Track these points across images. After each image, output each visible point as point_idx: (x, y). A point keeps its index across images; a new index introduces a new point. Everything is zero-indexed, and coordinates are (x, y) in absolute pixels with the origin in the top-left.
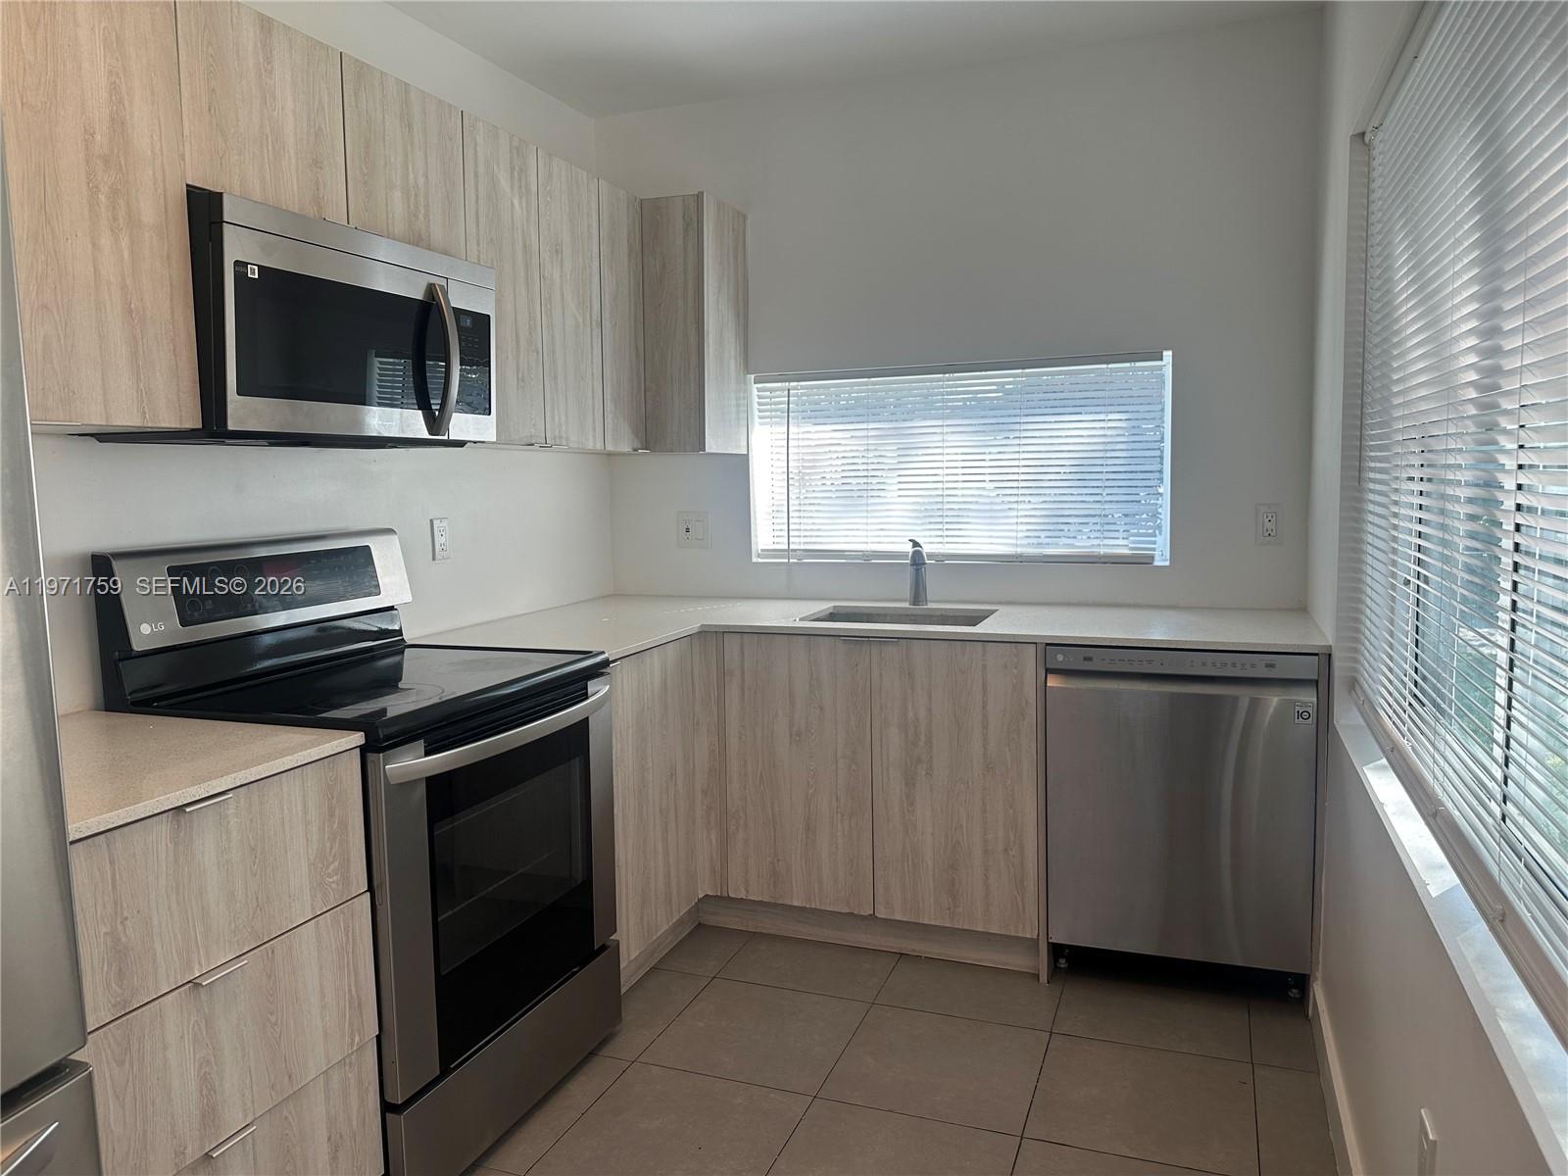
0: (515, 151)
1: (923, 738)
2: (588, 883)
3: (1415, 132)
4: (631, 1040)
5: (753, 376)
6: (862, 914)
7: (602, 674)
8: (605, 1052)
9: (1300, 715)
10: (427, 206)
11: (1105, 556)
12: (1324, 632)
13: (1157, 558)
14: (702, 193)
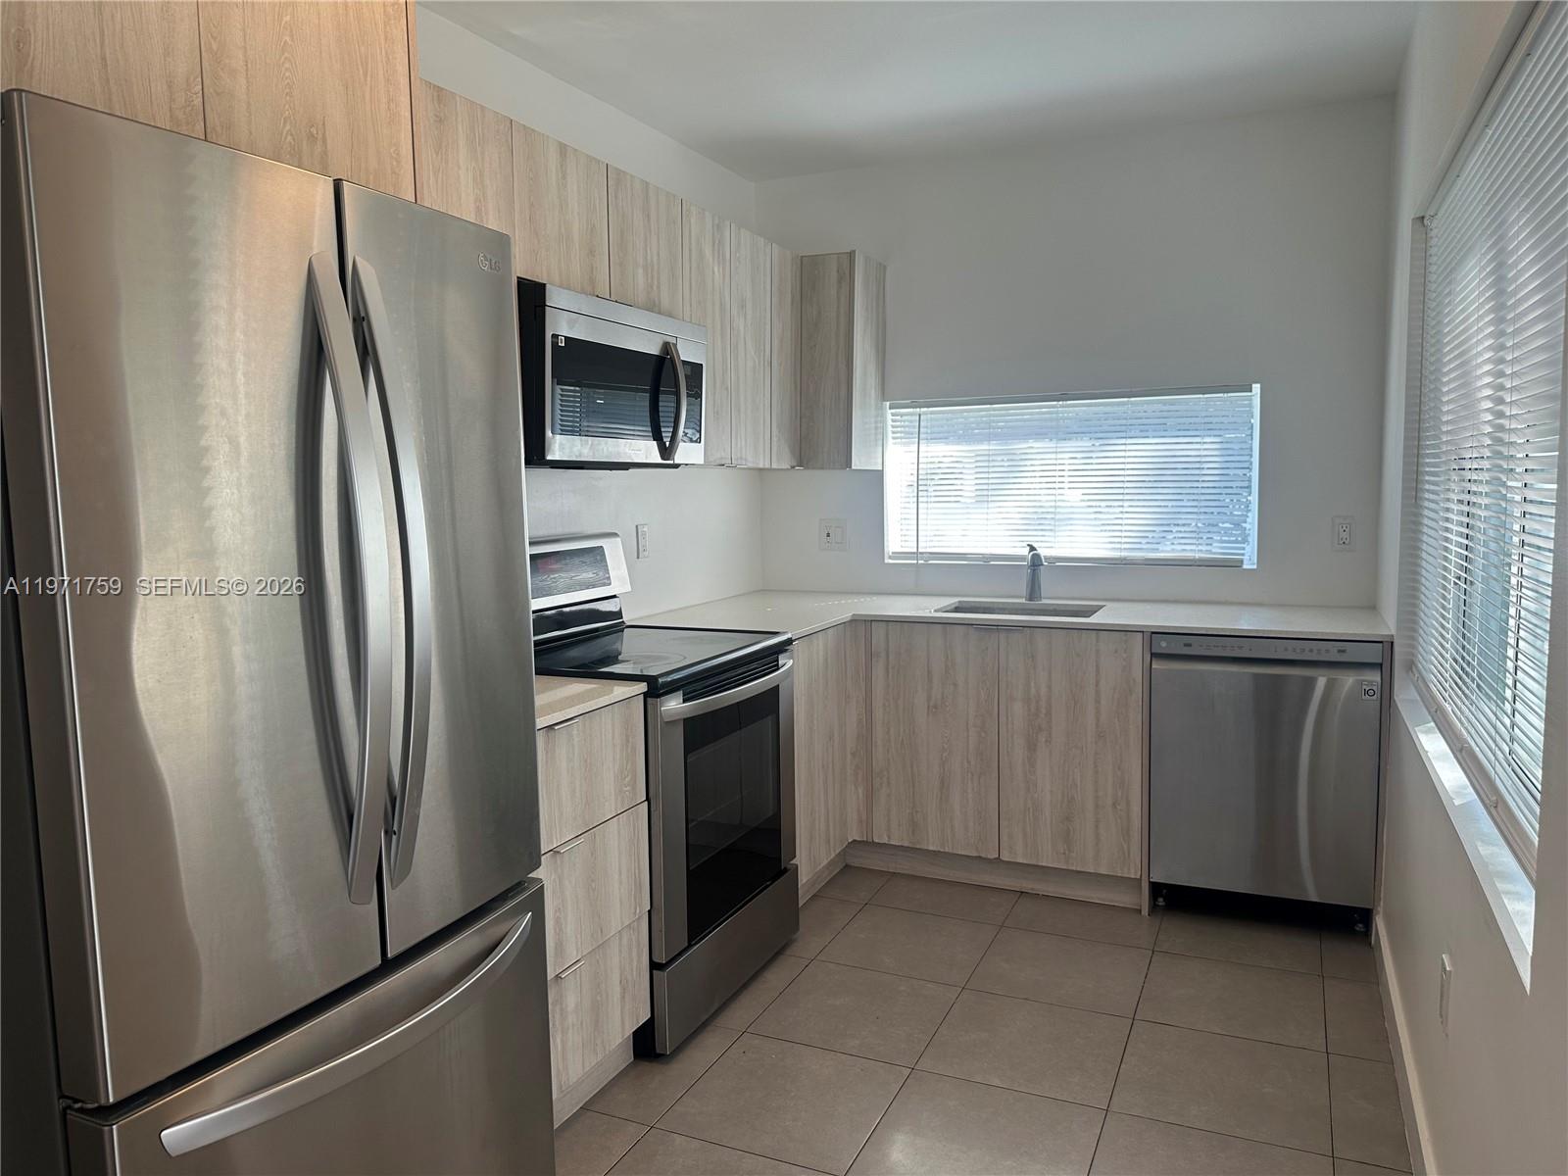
0: (715, 228)
1: (1044, 711)
2: (777, 816)
3: (1457, 233)
4: (809, 943)
5: (888, 403)
6: (989, 857)
7: (786, 651)
8: (788, 952)
9: (1366, 692)
10: (659, 279)
11: (1200, 560)
12: (1388, 625)
13: (1245, 562)
14: (854, 251)
